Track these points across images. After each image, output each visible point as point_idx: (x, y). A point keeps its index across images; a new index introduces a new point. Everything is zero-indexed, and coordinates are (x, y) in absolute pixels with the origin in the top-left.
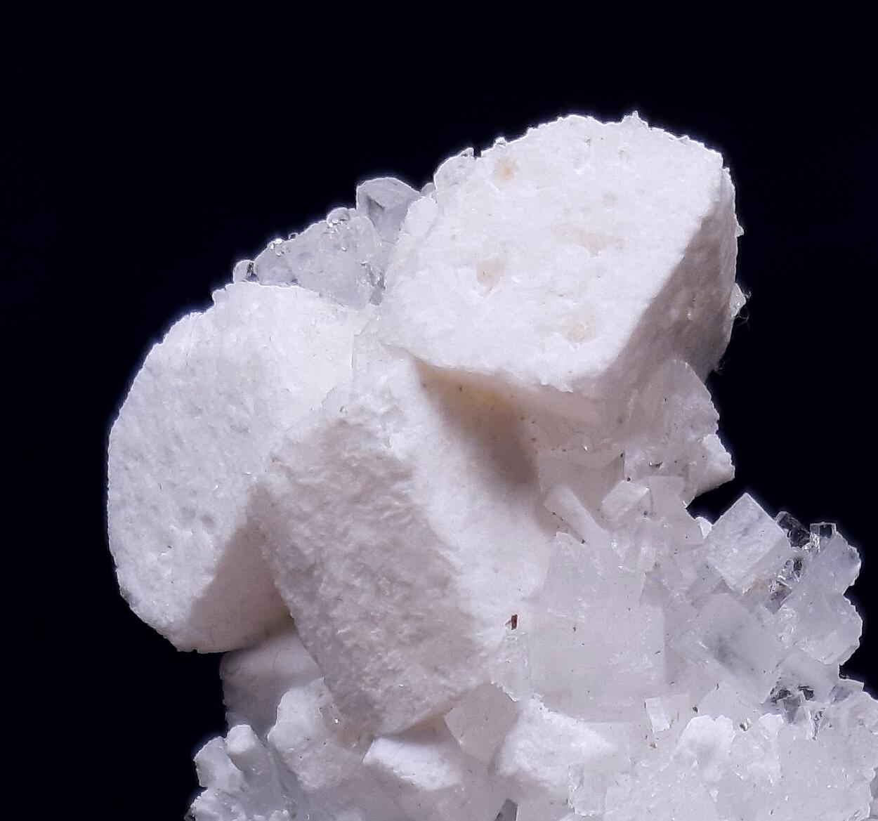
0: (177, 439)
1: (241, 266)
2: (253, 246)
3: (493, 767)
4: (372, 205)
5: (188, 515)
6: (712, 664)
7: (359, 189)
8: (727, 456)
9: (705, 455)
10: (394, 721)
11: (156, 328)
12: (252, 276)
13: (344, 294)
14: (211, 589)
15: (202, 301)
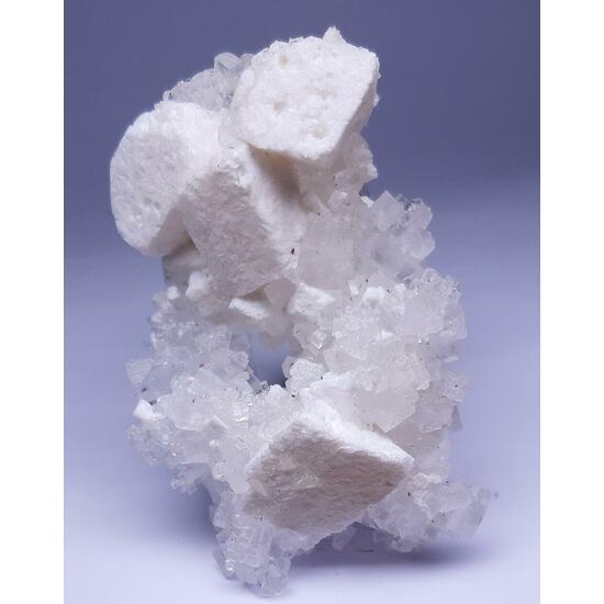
0: (142, 169)
1: (166, 94)
2: (171, 84)
3: (284, 310)
4: (221, 66)
5: (148, 201)
6: (374, 264)
7: (216, 59)
9: (366, 170)
10: (243, 291)
11: (130, 119)
12: (171, 97)
13: (212, 106)
14: (159, 234)
15: (150, 108)
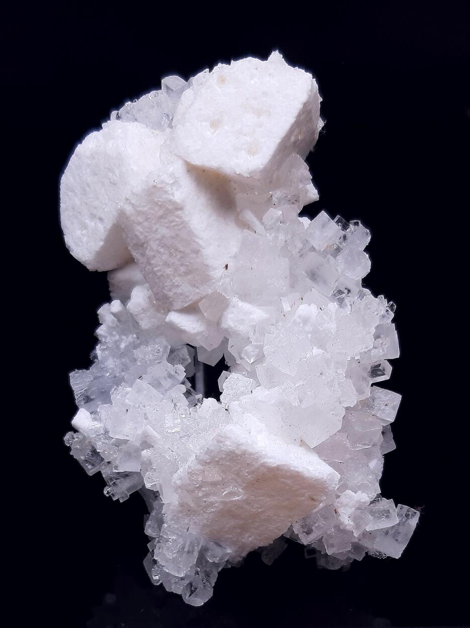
0: (88, 185)
1: (114, 114)
2: (118, 105)
3: (218, 324)
4: (167, 87)
5: (93, 216)
6: (308, 281)
7: (163, 81)
8: (316, 191)
9: (306, 191)
10: (178, 305)
11: (79, 137)
12: (118, 117)
13: (157, 126)
14: (103, 247)
15: (98, 127)
